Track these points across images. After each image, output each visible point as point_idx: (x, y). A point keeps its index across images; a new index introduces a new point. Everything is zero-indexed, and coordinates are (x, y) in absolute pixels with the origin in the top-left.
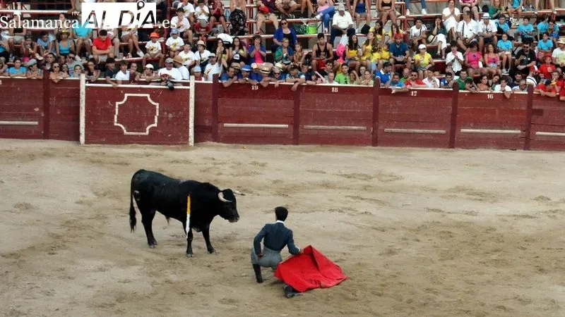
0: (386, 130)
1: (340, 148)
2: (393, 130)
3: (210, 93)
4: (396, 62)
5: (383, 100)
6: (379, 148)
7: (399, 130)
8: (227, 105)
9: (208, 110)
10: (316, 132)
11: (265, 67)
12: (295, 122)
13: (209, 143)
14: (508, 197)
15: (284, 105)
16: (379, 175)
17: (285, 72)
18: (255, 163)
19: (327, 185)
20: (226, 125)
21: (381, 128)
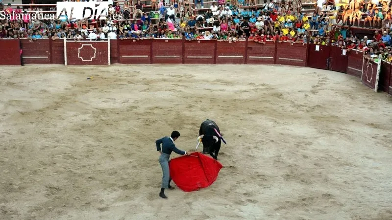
0: (188, 57)
1: (170, 65)
2: (191, 57)
3: (116, 44)
4: (191, 29)
5: (186, 45)
6: (185, 64)
7: (193, 57)
8: (124, 48)
9: (116, 50)
11: (138, 32)
12: (151, 54)
13: (117, 64)
14: (238, 83)
15: (146, 48)
16: (185, 75)
17: (146, 34)
18: (135, 72)
19: (164, 80)
20: (123, 56)
21: (186, 56)
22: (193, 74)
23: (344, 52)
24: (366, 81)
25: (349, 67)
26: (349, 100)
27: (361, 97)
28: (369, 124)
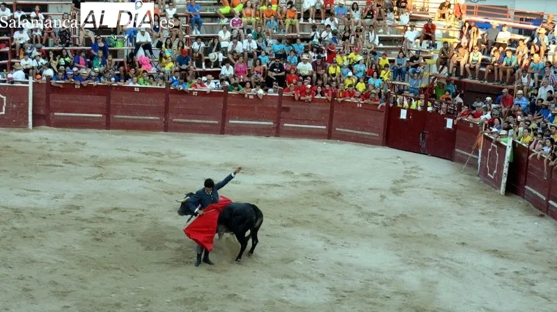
0: (174, 120)
1: (140, 132)
2: (180, 120)
3: (44, 90)
4: (181, 70)
5: (172, 98)
6: (169, 133)
7: (184, 120)
8: (57, 99)
9: (43, 102)
10: (121, 121)
11: (85, 72)
12: (108, 112)
13: (43, 127)
14: (264, 171)
15: (100, 101)
16: (169, 153)
17: (100, 75)
18: (77, 143)
19: (131, 160)
20: (55, 114)
21: (170, 118)
22: (181, 150)
23: (449, 123)
24: (486, 175)
25: (457, 150)
26: (457, 207)
27: (478, 202)
28: (489, 251)
